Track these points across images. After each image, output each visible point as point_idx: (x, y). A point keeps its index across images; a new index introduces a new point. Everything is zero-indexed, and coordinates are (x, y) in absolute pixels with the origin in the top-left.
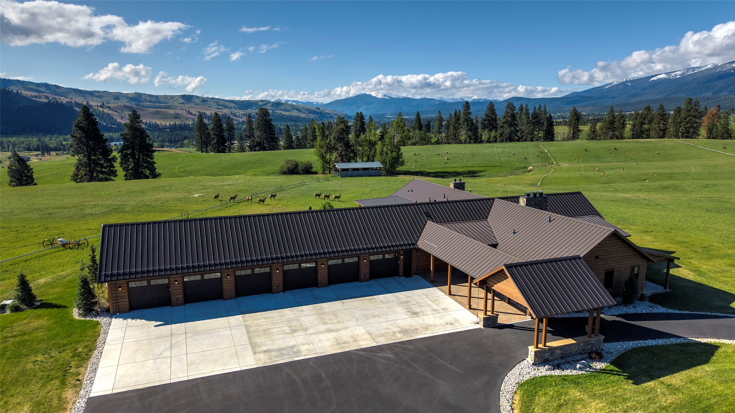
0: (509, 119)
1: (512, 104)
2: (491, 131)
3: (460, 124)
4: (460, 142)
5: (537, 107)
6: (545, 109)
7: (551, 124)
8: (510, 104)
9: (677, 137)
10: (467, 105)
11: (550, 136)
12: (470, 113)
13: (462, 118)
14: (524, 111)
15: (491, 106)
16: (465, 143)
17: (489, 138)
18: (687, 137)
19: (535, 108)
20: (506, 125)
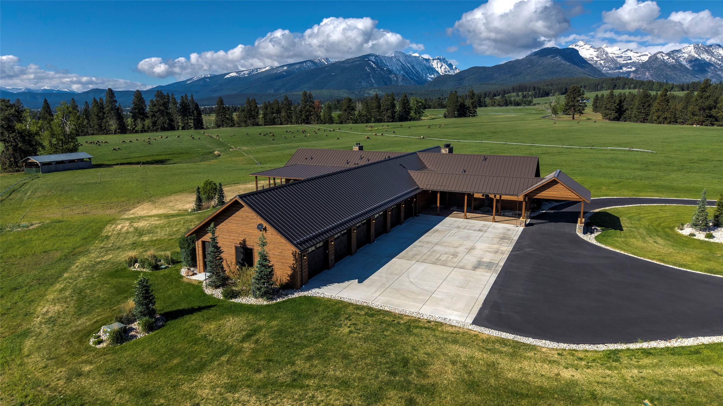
0: (161, 108)
1: (161, 92)
2: (144, 120)
3: (104, 113)
4: (107, 132)
5: (184, 96)
6: (192, 98)
7: (199, 113)
8: (159, 93)
10: (111, 92)
11: (199, 125)
12: (116, 101)
13: (108, 106)
14: (171, 100)
15: (139, 95)
16: (115, 133)
17: (143, 128)
18: (306, 123)
19: (182, 97)
20: (158, 114)
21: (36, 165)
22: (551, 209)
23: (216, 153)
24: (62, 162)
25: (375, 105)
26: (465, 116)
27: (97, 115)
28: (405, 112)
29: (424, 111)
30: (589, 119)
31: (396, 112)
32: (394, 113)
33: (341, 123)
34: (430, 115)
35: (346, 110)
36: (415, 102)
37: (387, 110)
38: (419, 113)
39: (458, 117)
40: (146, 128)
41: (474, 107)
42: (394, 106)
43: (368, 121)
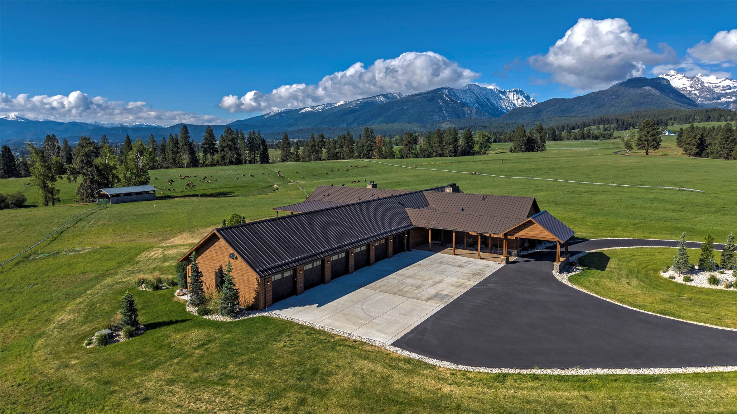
0: (230, 143)
1: (230, 129)
2: (214, 155)
3: (178, 148)
4: (181, 166)
5: (252, 132)
6: (259, 134)
7: (266, 149)
8: (228, 129)
9: (359, 158)
10: (185, 128)
11: (265, 159)
12: (189, 137)
13: (182, 142)
14: (239, 136)
15: (210, 130)
16: (187, 167)
17: (212, 162)
18: (367, 158)
19: (250, 133)
20: (227, 148)
21: (106, 196)
22: (546, 249)
23: (275, 186)
24: (130, 194)
25: (436, 140)
26: (533, 151)
27: (172, 150)
28: (469, 146)
29: (490, 145)
30: (665, 155)
31: (459, 146)
32: (456, 147)
33: (402, 157)
34: (499, 149)
35: (407, 145)
36: (481, 136)
37: (450, 144)
38: (485, 147)
39: (525, 152)
40: (215, 162)
41: (542, 141)
42: (456, 140)
43: (430, 155)
